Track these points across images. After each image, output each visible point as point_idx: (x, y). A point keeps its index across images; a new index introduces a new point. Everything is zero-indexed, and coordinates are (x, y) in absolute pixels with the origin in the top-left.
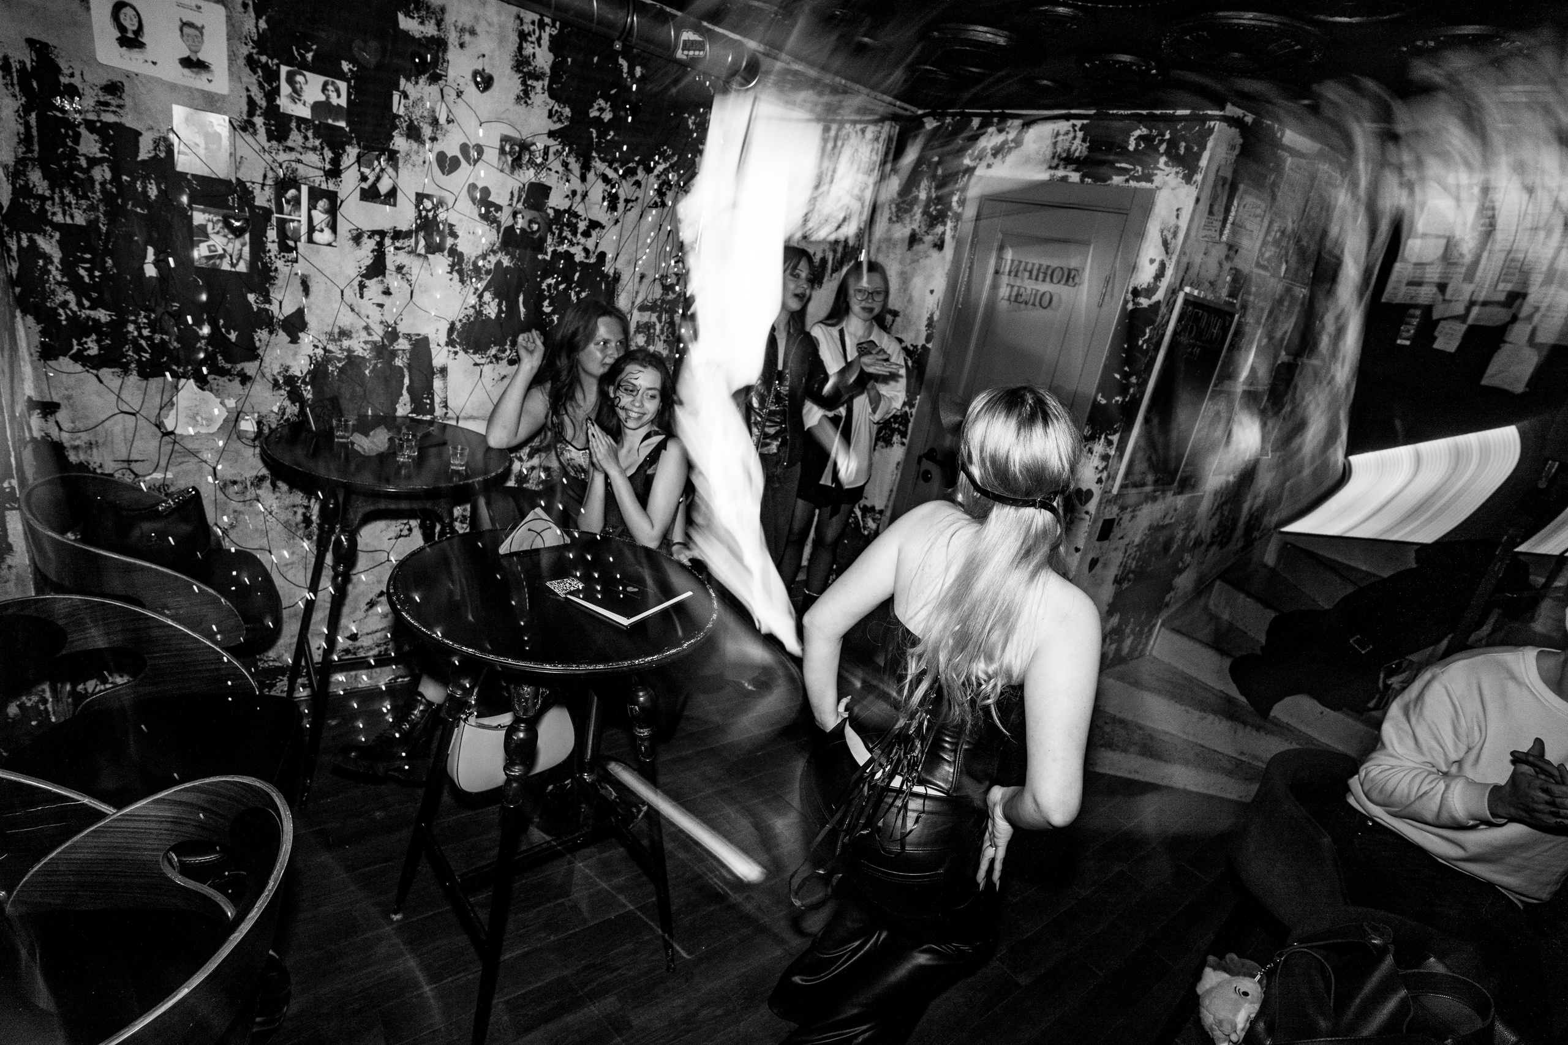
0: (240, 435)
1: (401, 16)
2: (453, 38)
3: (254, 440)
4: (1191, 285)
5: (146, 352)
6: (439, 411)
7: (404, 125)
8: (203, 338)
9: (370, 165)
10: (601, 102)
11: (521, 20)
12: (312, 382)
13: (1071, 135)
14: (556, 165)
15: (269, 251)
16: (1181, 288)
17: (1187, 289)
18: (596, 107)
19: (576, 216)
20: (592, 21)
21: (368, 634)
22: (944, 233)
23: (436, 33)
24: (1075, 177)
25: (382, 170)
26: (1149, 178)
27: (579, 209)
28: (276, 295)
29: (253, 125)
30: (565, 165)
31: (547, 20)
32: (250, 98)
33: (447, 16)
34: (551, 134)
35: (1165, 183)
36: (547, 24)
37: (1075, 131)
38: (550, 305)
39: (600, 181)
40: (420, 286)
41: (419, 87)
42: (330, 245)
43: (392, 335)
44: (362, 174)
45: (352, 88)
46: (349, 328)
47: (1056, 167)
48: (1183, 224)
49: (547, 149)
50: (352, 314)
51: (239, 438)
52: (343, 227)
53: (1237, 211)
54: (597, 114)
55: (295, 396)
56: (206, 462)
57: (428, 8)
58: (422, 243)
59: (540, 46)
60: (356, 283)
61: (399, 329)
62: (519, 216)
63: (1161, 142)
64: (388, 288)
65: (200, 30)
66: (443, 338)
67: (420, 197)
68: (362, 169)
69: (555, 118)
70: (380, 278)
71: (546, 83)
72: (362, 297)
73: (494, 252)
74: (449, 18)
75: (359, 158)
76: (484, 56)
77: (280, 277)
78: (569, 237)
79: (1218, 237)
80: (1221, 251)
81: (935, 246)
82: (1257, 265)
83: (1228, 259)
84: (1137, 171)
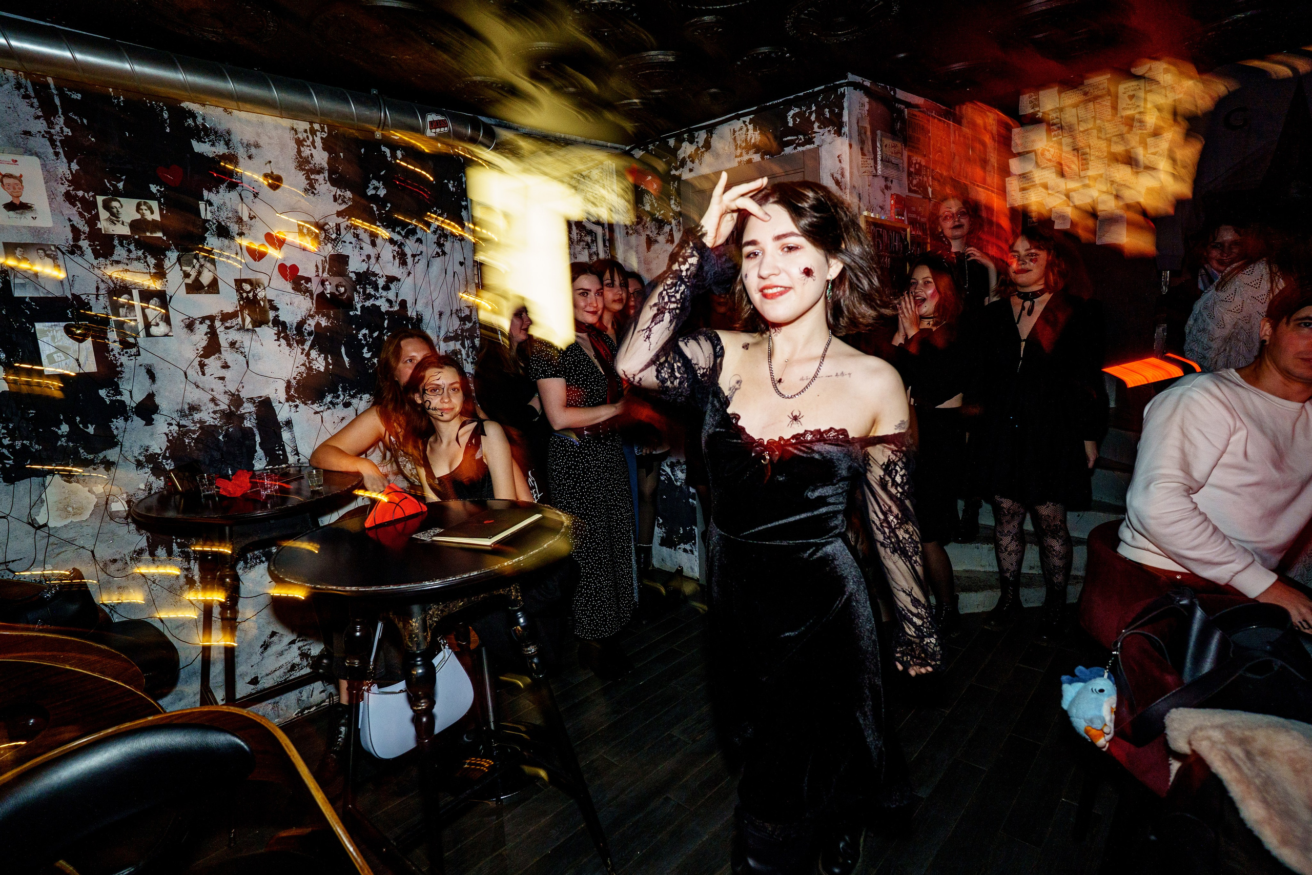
0: (112, 516)
1: (194, 143)
2: (241, 153)
3: (126, 518)
4: (867, 210)
5: (9, 459)
6: (292, 459)
7: (214, 227)
8: (62, 436)
9: (190, 264)
10: (375, 182)
11: (296, 131)
12: (172, 457)
13: (745, 129)
14: (349, 237)
15: (112, 350)
17: (865, 213)
18: (371, 187)
19: (375, 275)
20: (353, 120)
21: (267, 675)
22: (671, 230)
23: (226, 151)
24: (757, 158)
25: (201, 266)
26: (810, 141)
27: (376, 269)
28: (124, 387)
29: (80, 248)
30: (357, 236)
31: (316, 126)
32: (73, 226)
33: (232, 137)
34: (339, 214)
35: (823, 140)
36: (317, 130)
37: (746, 125)
38: (369, 351)
39: (388, 244)
40: (253, 356)
41: (220, 195)
42: (166, 335)
43: (236, 400)
44: (184, 272)
45: (163, 204)
46: (197, 403)
47: (741, 155)
48: (846, 165)
49: (338, 226)
50: (198, 390)
51: (111, 519)
52: (177, 319)
53: (881, 150)
54: (373, 192)
55: (158, 471)
56: (83, 547)
57: (216, 133)
58: (248, 320)
59: (315, 148)
60: (196, 363)
61: (242, 395)
62: (327, 283)
63: (811, 114)
64: (226, 363)
65: (20, 178)
66: (282, 396)
67: (239, 283)
68: (184, 268)
69: (340, 201)
70: (217, 355)
71: (326, 174)
72: (204, 374)
73: (312, 316)
74: (235, 138)
75: (179, 260)
76: (270, 162)
77: (126, 370)
78: (373, 293)
79: (875, 172)
80: (881, 183)
81: (668, 241)
82: (910, 190)
83: (887, 187)
84: (801, 139)
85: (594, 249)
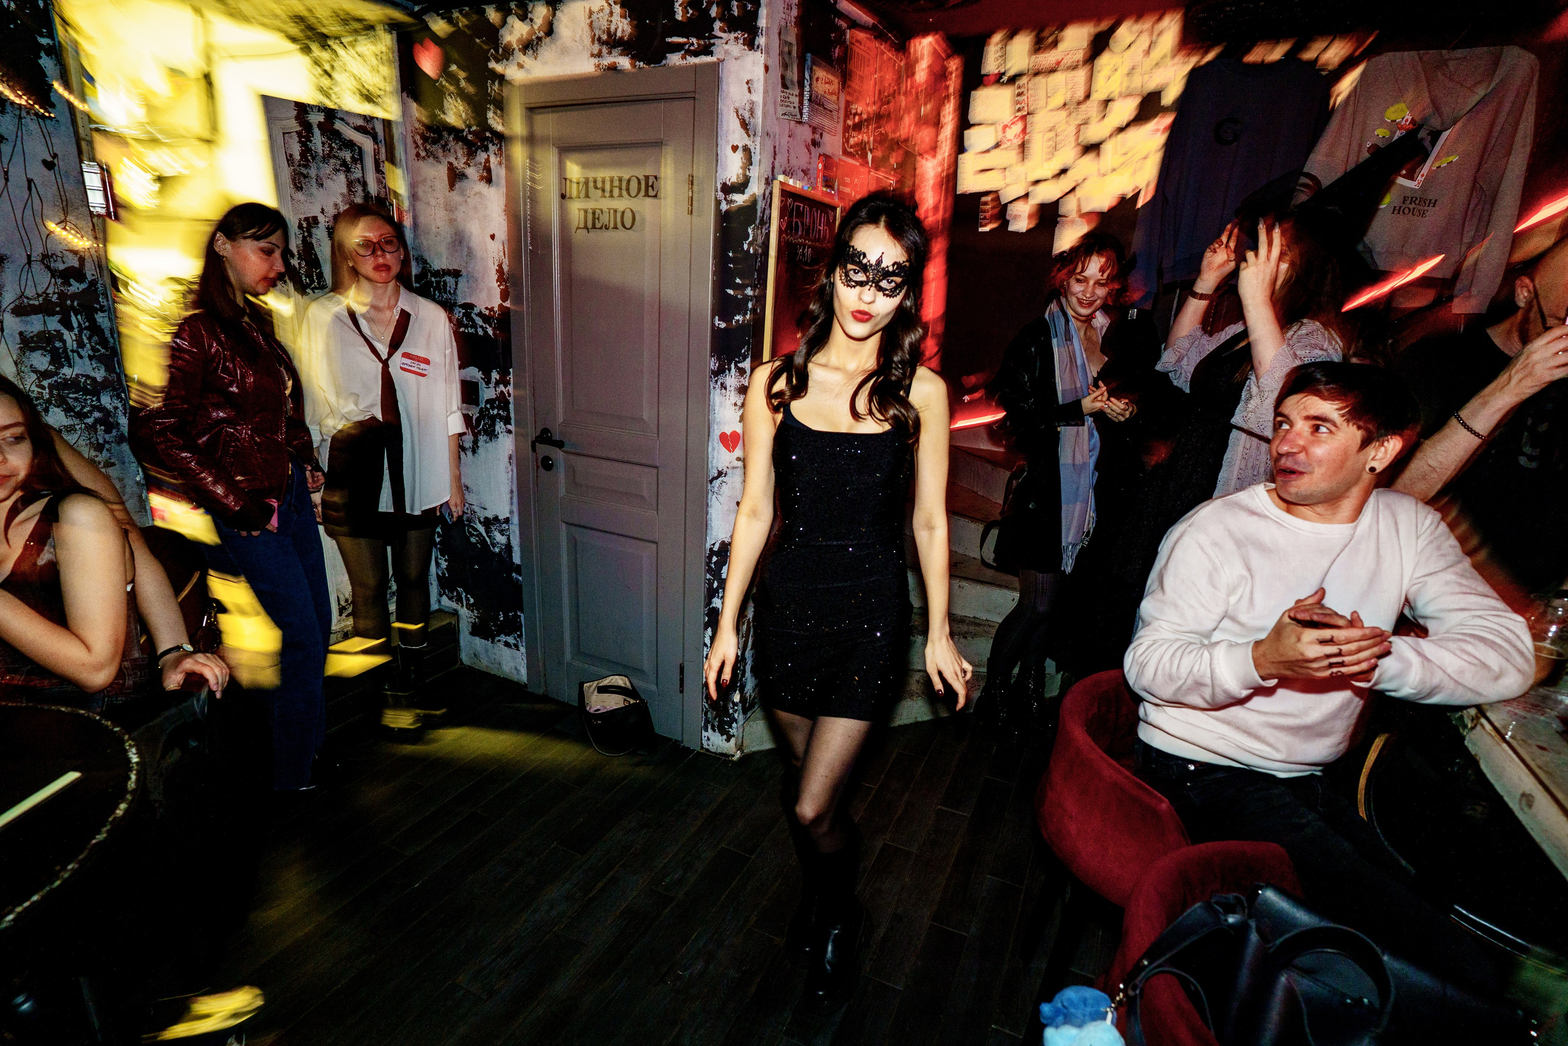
4: (784, 173)
13: (607, 10)
16: (774, 178)
17: (781, 179)
22: (488, 161)
24: (624, 62)
26: (707, 51)
35: (727, 52)
37: (610, 5)
47: (600, 54)
48: (758, 97)
53: (810, 85)
79: (799, 117)
80: (805, 133)
81: (482, 178)
82: (845, 153)
83: (815, 143)
84: (693, 44)
85: (358, 174)
